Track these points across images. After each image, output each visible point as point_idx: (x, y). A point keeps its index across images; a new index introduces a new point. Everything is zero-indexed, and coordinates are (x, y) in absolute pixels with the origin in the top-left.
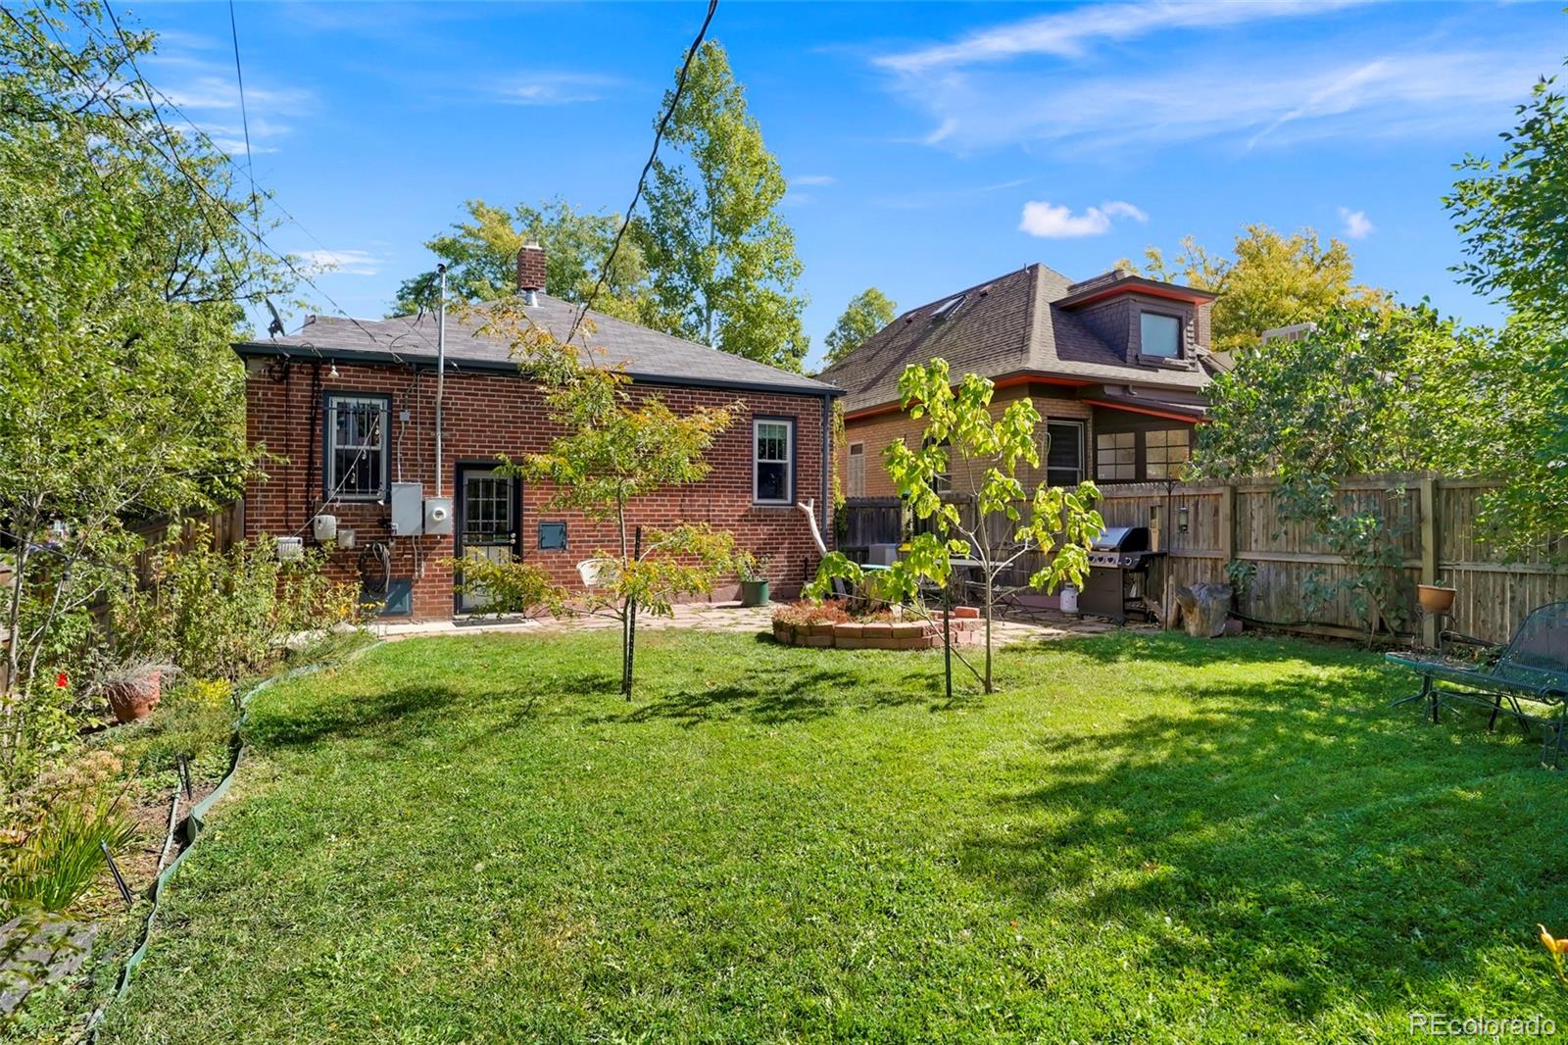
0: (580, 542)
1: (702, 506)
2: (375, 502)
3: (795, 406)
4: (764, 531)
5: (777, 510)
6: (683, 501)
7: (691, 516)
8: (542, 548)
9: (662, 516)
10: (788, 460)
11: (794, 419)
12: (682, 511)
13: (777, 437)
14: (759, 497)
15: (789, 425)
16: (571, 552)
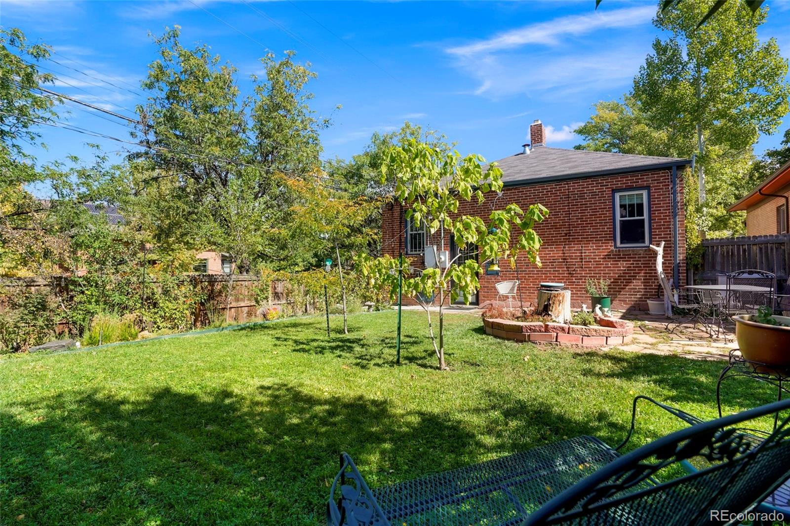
0: (506, 271)
1: (577, 250)
2: (419, 254)
3: (648, 179)
4: (623, 265)
5: (633, 251)
6: (564, 247)
7: (569, 256)
8: (488, 274)
9: (551, 257)
10: (646, 216)
11: (648, 188)
12: (564, 253)
13: (635, 202)
14: (621, 243)
15: (645, 193)
16: (502, 277)
